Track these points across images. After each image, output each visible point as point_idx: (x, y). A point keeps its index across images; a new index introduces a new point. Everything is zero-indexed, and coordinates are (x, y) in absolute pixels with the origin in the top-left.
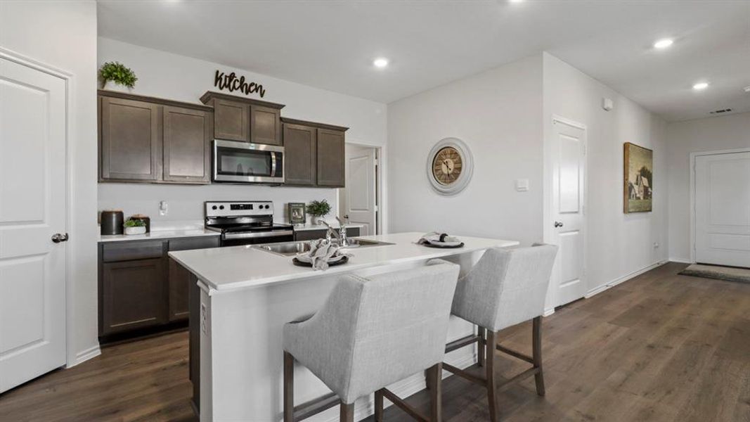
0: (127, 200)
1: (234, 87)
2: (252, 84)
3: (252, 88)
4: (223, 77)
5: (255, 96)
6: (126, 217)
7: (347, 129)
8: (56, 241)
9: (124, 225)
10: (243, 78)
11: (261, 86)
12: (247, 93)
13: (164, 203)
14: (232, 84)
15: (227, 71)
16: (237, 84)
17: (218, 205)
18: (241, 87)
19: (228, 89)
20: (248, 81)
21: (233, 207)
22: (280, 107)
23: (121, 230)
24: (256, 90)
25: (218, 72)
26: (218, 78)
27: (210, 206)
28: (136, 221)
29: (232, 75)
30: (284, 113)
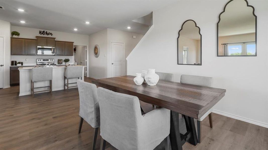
0: (18, 59)
1: (44, 34)
2: (49, 33)
3: (49, 34)
4: (41, 32)
5: (50, 36)
6: (17, 62)
7: (74, 42)
8: (1, 66)
9: (16, 64)
10: (47, 32)
11: (51, 33)
12: (48, 35)
13: (27, 59)
14: (44, 33)
15: (42, 30)
16: (45, 33)
17: (40, 60)
18: (46, 34)
19: (43, 35)
20: (48, 32)
21: (43, 60)
22: (55, 38)
23: (16, 65)
24: (50, 34)
25: (40, 31)
26: (40, 32)
27: (37, 60)
28: (19, 63)
29: (44, 31)
30: (56, 40)
